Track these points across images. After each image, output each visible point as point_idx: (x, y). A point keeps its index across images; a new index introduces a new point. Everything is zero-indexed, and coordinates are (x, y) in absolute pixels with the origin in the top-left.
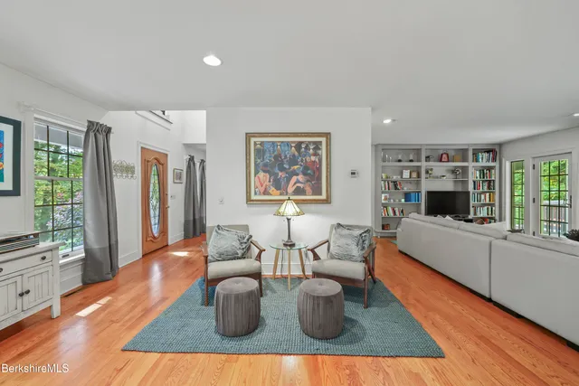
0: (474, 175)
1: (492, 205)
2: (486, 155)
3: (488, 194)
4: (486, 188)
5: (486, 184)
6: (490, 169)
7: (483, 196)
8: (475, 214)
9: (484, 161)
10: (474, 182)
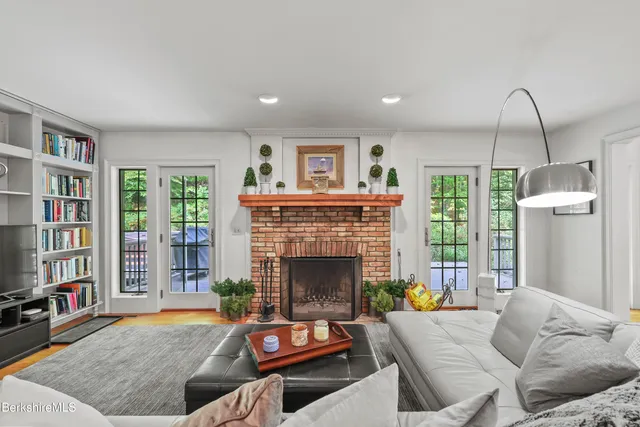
0: (43, 186)
1: (85, 253)
2: (72, 144)
3: (77, 231)
4: (72, 216)
5: (72, 208)
6: (81, 176)
7: (66, 236)
8: (50, 278)
9: (69, 157)
10: (47, 203)
